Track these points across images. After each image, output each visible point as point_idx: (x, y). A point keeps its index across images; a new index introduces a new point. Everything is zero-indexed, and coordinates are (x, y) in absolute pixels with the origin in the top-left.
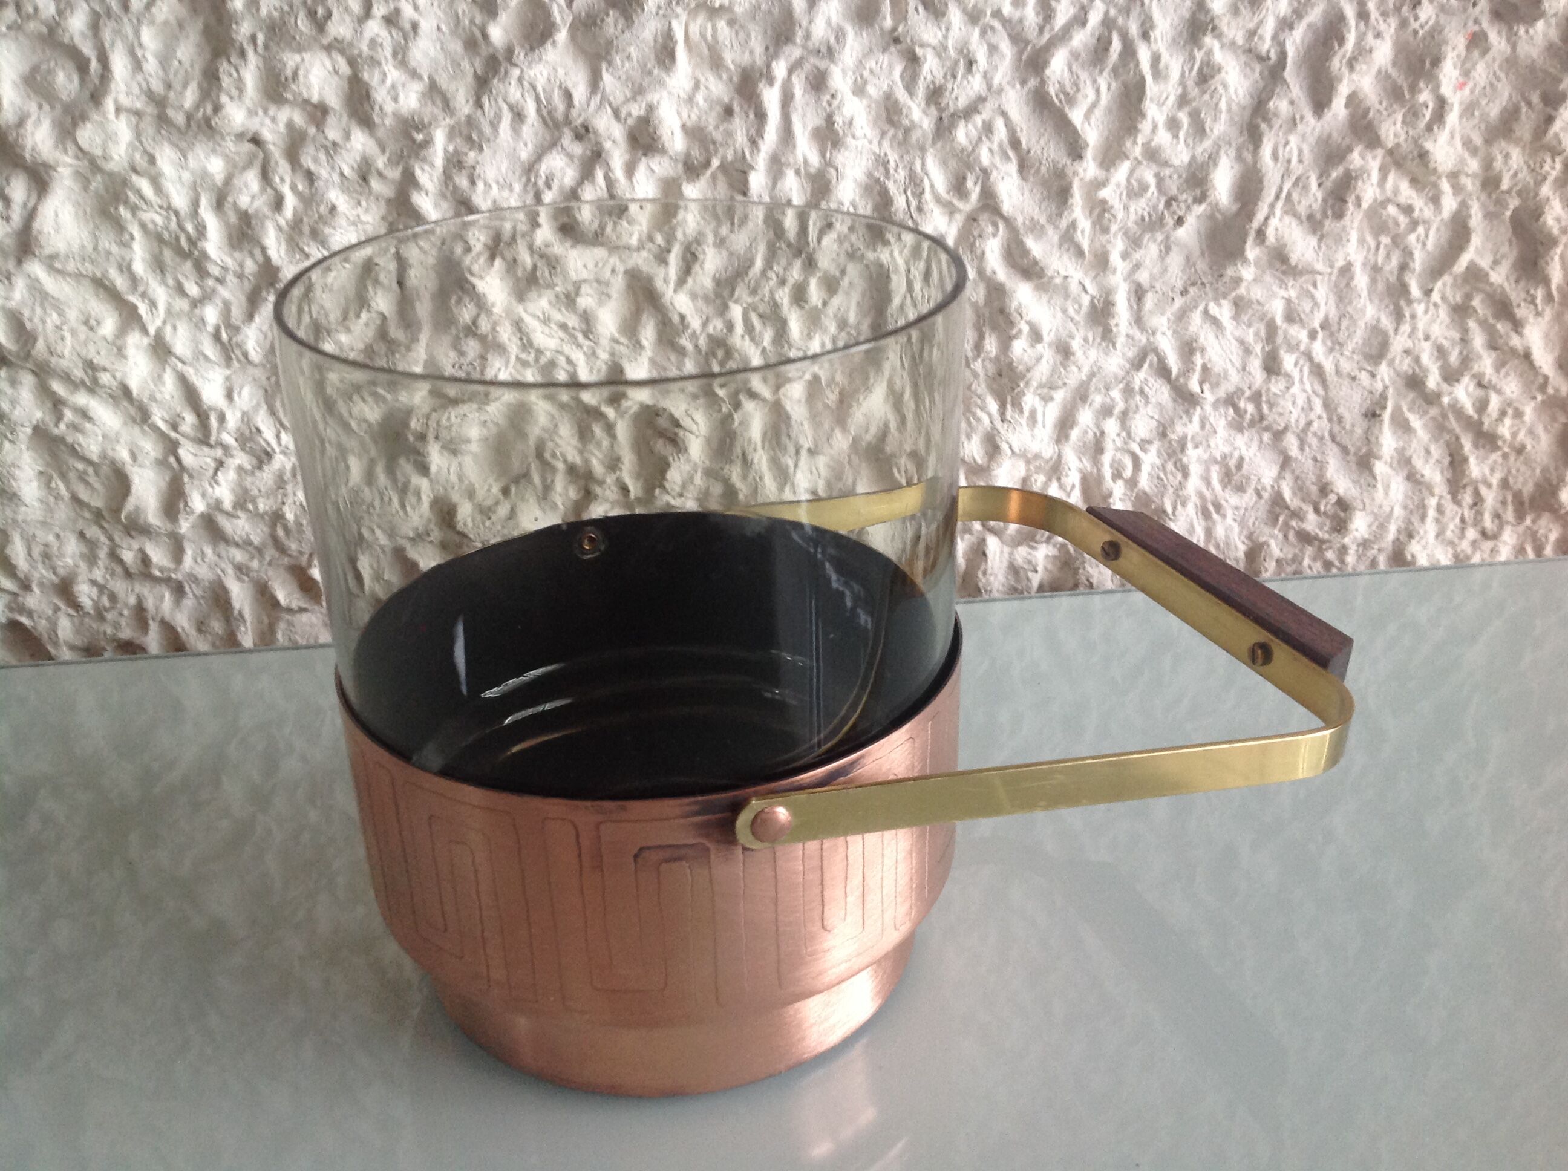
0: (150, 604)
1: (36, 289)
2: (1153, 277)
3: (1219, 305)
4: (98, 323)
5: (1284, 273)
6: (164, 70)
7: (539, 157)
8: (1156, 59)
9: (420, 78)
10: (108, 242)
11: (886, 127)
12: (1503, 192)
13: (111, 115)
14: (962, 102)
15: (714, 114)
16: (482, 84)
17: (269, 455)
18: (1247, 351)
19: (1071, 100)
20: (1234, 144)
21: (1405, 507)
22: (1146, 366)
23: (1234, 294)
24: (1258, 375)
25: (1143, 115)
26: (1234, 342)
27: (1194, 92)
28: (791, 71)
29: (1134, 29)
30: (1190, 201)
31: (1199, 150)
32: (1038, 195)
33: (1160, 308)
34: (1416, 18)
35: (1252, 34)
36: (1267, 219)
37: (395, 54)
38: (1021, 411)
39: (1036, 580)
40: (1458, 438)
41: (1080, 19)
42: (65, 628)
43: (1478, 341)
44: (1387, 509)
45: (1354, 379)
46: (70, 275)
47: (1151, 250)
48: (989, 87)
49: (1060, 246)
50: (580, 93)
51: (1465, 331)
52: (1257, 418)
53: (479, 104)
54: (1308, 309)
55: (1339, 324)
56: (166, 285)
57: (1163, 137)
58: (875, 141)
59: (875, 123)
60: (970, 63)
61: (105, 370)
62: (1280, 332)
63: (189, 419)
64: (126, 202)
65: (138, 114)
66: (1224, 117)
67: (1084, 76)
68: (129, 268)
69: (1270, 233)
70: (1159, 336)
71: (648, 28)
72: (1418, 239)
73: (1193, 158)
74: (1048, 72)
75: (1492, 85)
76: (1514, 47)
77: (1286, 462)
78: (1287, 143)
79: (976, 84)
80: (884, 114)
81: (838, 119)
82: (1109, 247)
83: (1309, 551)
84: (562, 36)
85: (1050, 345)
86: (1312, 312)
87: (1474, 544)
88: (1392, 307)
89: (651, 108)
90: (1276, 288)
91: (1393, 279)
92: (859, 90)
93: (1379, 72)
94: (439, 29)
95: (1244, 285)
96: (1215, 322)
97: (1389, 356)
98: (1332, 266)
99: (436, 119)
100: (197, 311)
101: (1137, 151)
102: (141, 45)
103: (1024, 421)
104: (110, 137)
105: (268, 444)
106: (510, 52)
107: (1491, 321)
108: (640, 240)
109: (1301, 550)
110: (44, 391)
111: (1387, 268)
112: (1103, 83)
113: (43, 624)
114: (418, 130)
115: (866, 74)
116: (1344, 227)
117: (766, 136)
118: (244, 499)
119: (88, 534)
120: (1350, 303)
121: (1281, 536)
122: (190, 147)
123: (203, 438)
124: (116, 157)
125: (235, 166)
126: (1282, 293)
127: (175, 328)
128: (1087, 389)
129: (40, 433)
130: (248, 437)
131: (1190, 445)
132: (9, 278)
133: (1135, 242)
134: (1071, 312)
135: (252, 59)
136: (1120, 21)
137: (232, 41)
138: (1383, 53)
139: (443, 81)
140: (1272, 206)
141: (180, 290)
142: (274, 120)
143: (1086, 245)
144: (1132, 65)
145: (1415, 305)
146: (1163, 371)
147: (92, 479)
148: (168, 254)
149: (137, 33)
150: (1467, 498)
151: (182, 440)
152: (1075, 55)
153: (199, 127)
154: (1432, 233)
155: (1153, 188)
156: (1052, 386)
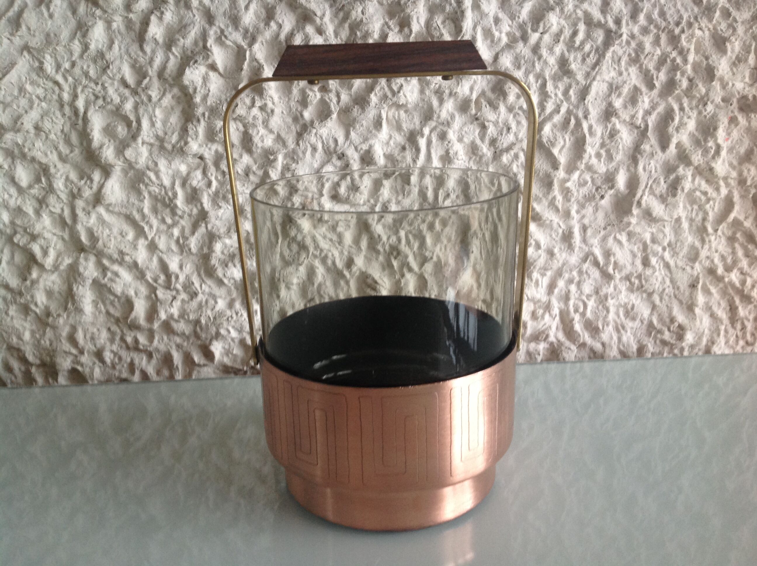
0: (137, 362)
1: (100, 218)
2: (590, 222)
3: (621, 235)
4: (126, 234)
5: (650, 221)
6: (164, 127)
7: (322, 166)
8: (590, 127)
9: (273, 133)
10: (133, 199)
11: (472, 156)
12: (748, 186)
13: (140, 145)
14: (505, 145)
15: (398, 149)
16: (300, 136)
17: (196, 294)
18: (634, 256)
19: (553, 145)
20: (626, 164)
21: (710, 330)
22: (588, 261)
23: (628, 230)
24: (640, 267)
25: (585, 151)
26: (628, 252)
27: (608, 141)
28: (431, 132)
29: (580, 115)
30: (607, 188)
31: (610, 166)
32: (538, 185)
33: (594, 235)
34: (706, 110)
35: (633, 117)
36: (641, 196)
37: (263, 123)
38: (532, 280)
39: (539, 359)
40: (733, 298)
41: (557, 110)
42: (97, 372)
43: (740, 253)
44: (702, 330)
45: (684, 269)
46: (115, 213)
47: (589, 210)
48: (517, 139)
49: (549, 207)
50: (341, 140)
51: (734, 249)
52: (640, 286)
53: (298, 144)
54: (661, 237)
55: (676, 244)
56: (158, 219)
57: (594, 161)
58: (467, 162)
59: (466, 154)
60: (509, 129)
61: (128, 254)
62: (649, 247)
63: (162, 277)
64: (143, 182)
65: (151, 145)
66: (621, 152)
67: (558, 134)
68: (142, 210)
69: (643, 202)
70: (594, 248)
71: (371, 113)
72: (710, 207)
73: (608, 170)
74: (543, 133)
75: (741, 140)
76: (749, 123)
77: (654, 307)
78: (650, 164)
79: (511, 138)
80: (471, 150)
81: (451, 152)
82: (570, 208)
83: (666, 349)
84: (334, 116)
85: (544, 251)
86: (663, 238)
87: (743, 347)
88: (700, 237)
89: (371, 147)
90: (646, 227)
91: (699, 224)
92: (460, 140)
93: (690, 133)
94: (282, 112)
95: (632, 225)
96: (620, 242)
97: (700, 259)
98: (672, 218)
99: (279, 150)
100: (170, 230)
101: (583, 167)
102: (155, 116)
103: (533, 285)
104: (138, 154)
105: (196, 289)
106: (312, 122)
107: (746, 244)
108: (364, 201)
109: (663, 349)
110: (99, 264)
111: (697, 219)
112: (567, 137)
113: (87, 370)
114: (272, 155)
115: (463, 133)
116: (677, 201)
117: (420, 158)
118: (183, 314)
119: (112, 329)
120: (681, 235)
121: (653, 342)
122: (173, 159)
123: (168, 286)
124: (141, 163)
125: (191, 169)
126: (650, 230)
127: (160, 237)
128: (562, 271)
129: (95, 282)
130: (188, 286)
131: (609, 298)
132: (89, 213)
133: (582, 206)
134: (554, 236)
135: (203, 123)
136: (575, 111)
137: (194, 115)
138: (691, 125)
139: (283, 135)
140: (644, 191)
141: (163, 221)
142: (210, 149)
143: (560, 207)
144: (580, 130)
145: (711, 236)
146: (596, 263)
147: (117, 304)
148: (159, 205)
149: (154, 111)
150: (739, 326)
151: (158, 287)
152: (555, 126)
153: (178, 151)
154: (717, 204)
155: (590, 183)
156: (546, 269)
